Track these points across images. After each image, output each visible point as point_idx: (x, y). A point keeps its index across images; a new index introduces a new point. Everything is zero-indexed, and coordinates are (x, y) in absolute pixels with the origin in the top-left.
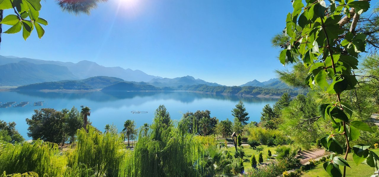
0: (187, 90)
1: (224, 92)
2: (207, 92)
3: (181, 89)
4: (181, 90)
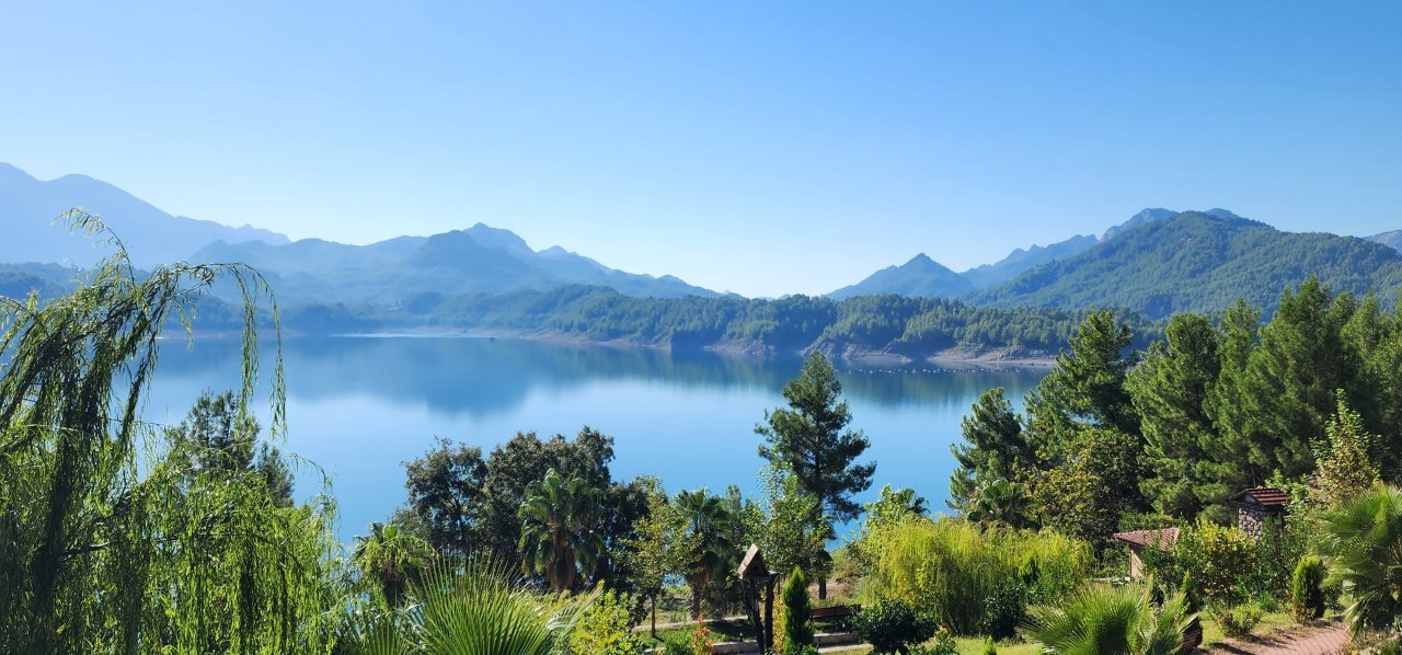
0: (474, 325)
1: (725, 337)
2: (614, 334)
3: (428, 317)
4: (433, 323)
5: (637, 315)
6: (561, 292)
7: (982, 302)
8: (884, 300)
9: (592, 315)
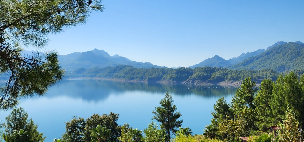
0: (94, 76)
1: (162, 79)
2: (132, 78)
3: (82, 74)
4: (83, 76)
5: (138, 73)
6: (118, 67)
7: (233, 68)
8: (206, 68)
9: (126, 73)
